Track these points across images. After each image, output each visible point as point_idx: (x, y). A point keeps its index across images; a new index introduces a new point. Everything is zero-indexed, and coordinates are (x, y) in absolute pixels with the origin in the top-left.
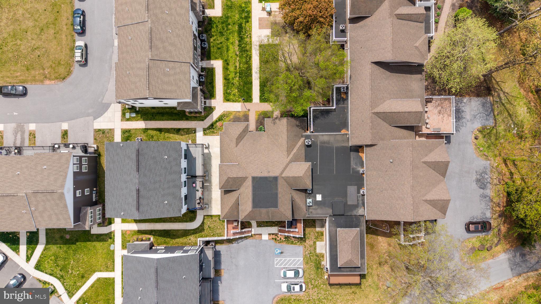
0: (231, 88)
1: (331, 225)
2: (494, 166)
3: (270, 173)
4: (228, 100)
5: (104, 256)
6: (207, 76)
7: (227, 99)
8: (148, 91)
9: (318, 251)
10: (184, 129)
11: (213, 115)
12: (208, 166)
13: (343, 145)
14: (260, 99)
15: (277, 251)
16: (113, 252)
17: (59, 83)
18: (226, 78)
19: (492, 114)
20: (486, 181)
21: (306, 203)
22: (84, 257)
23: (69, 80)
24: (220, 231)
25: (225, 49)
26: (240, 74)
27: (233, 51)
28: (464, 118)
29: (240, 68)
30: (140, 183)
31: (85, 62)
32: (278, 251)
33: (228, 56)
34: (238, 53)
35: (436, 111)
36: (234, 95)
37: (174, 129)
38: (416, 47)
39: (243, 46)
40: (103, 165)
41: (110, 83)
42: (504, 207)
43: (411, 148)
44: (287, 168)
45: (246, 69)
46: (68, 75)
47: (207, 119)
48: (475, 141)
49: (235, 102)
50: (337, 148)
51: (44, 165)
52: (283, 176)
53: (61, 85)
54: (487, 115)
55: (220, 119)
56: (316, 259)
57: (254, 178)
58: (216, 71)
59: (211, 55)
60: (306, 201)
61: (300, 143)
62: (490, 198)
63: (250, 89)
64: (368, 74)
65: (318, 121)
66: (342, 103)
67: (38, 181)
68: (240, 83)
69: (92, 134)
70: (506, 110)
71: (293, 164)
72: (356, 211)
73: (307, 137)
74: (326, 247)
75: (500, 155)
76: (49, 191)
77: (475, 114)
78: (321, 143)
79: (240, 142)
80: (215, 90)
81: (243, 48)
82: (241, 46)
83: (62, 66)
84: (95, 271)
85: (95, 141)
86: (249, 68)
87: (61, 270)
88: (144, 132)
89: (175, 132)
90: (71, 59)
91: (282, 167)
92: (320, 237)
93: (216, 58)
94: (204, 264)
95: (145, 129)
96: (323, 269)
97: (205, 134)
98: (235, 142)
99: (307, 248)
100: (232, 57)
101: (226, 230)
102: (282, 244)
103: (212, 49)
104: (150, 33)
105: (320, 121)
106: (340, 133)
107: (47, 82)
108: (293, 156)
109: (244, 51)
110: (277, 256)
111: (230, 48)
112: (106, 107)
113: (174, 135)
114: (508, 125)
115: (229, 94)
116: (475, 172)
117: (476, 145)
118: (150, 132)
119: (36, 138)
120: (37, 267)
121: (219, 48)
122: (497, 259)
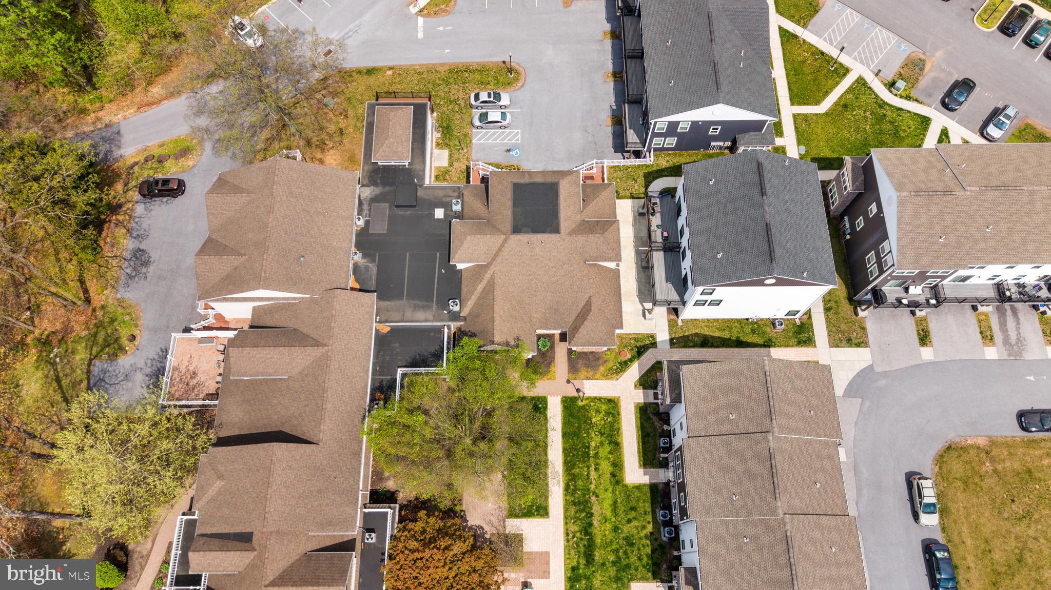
0: (605, 424)
1: (421, 173)
2: (110, 289)
3: (526, 241)
4: (610, 401)
5: (814, 136)
6: (655, 450)
7: (612, 404)
8: (767, 368)
9: (445, 153)
10: (694, 347)
11: (640, 372)
12: (643, 280)
13: (388, 303)
14: (546, 404)
15: (517, 153)
16: (799, 143)
17: (958, 440)
18: (616, 445)
19: (91, 382)
20: (132, 264)
21: (463, 201)
22: (848, 135)
23: (939, 446)
24: (615, 175)
25: (621, 509)
26: (589, 454)
27: (604, 504)
28: (147, 376)
29: (588, 467)
30: (762, 206)
31: (912, 479)
32: (514, 152)
33: (613, 492)
34: (593, 498)
35: (201, 377)
36: (598, 411)
37: (712, 346)
38: (220, 477)
39: (583, 515)
40: (841, 282)
41: (852, 439)
42: (110, 221)
43: (263, 275)
44: (494, 252)
45: (575, 464)
46: (942, 456)
47: (650, 365)
48: (136, 332)
49: (595, 398)
50: (399, 296)
51: (945, 245)
52: (503, 237)
53: (951, 436)
54: (103, 380)
55: (624, 365)
56: (450, 141)
57: (557, 231)
58: (637, 460)
59: (649, 495)
60: (462, 208)
61: (470, 305)
62: (131, 235)
63: (566, 423)
64: (327, 420)
65: (434, 348)
66: (384, 383)
67: (949, 213)
68: (588, 436)
69: (871, 338)
70: (64, 388)
71: (484, 261)
72: (374, 193)
73: (455, 317)
74: (431, 159)
75: (94, 310)
76: (923, 193)
77: (125, 382)
78: (429, 307)
79: (584, 308)
80: (636, 422)
81: (583, 510)
82: (587, 513)
83: (958, 476)
84: (826, 114)
85: (863, 326)
86: (569, 465)
87: (885, 115)
88: (770, 340)
89: (711, 340)
90: (943, 489)
91: (505, 253)
92: (440, 173)
93: (638, 487)
94: (641, 122)
95: (769, 346)
96: (439, 127)
97: (653, 337)
98: (592, 304)
99: (465, 157)
100: (606, 490)
101: (605, 176)
102: (508, 164)
103: (648, 507)
104: (776, 486)
105: (429, 348)
106: (392, 324)
107: (982, 442)
108: (484, 276)
109: (579, 503)
110: (516, 146)
111: (610, 509)
112: (853, 389)
113: (712, 334)
114: (65, 361)
115: (608, 414)
116: (149, 278)
117: (136, 326)
118: (760, 341)
119: (978, 331)
120: (927, 121)
121: (633, 509)
122: (139, 147)
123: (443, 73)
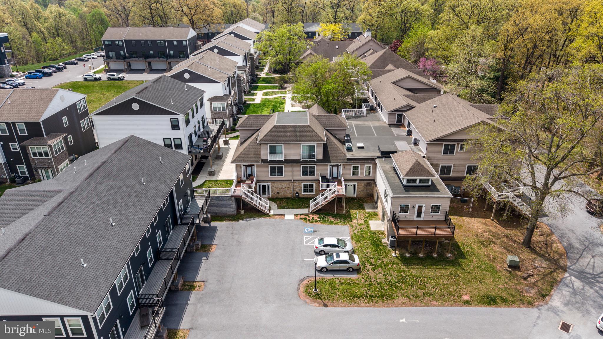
9: (373, 228)
15: (307, 230)
32: (310, 230)
56: (372, 236)
92: (373, 217)
96: (386, 246)
99: (354, 227)
102: (315, 223)
123: (400, 295)
